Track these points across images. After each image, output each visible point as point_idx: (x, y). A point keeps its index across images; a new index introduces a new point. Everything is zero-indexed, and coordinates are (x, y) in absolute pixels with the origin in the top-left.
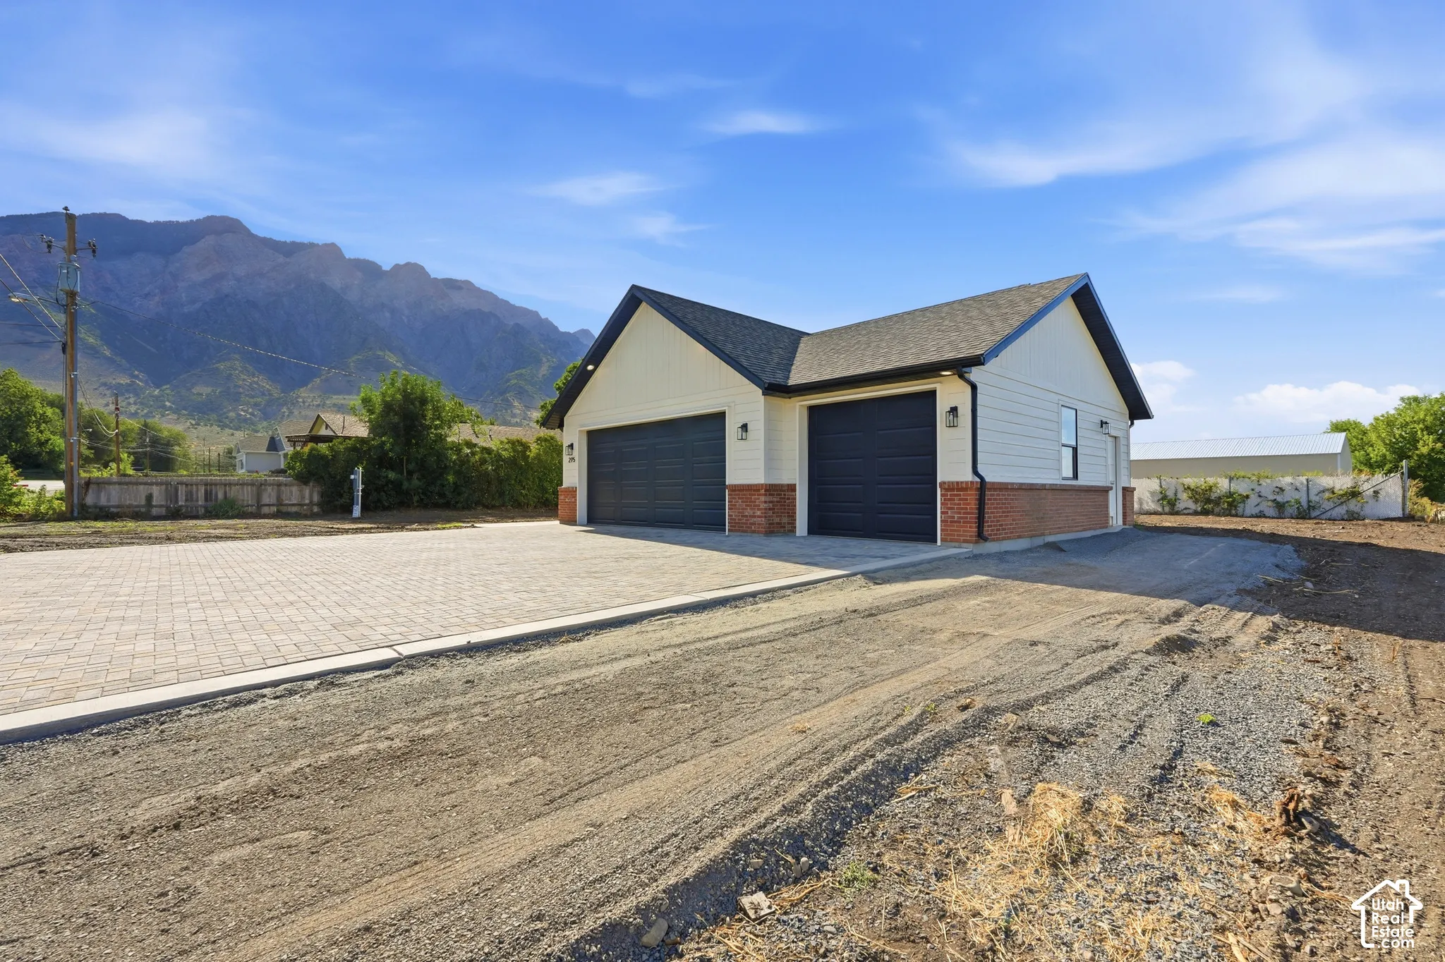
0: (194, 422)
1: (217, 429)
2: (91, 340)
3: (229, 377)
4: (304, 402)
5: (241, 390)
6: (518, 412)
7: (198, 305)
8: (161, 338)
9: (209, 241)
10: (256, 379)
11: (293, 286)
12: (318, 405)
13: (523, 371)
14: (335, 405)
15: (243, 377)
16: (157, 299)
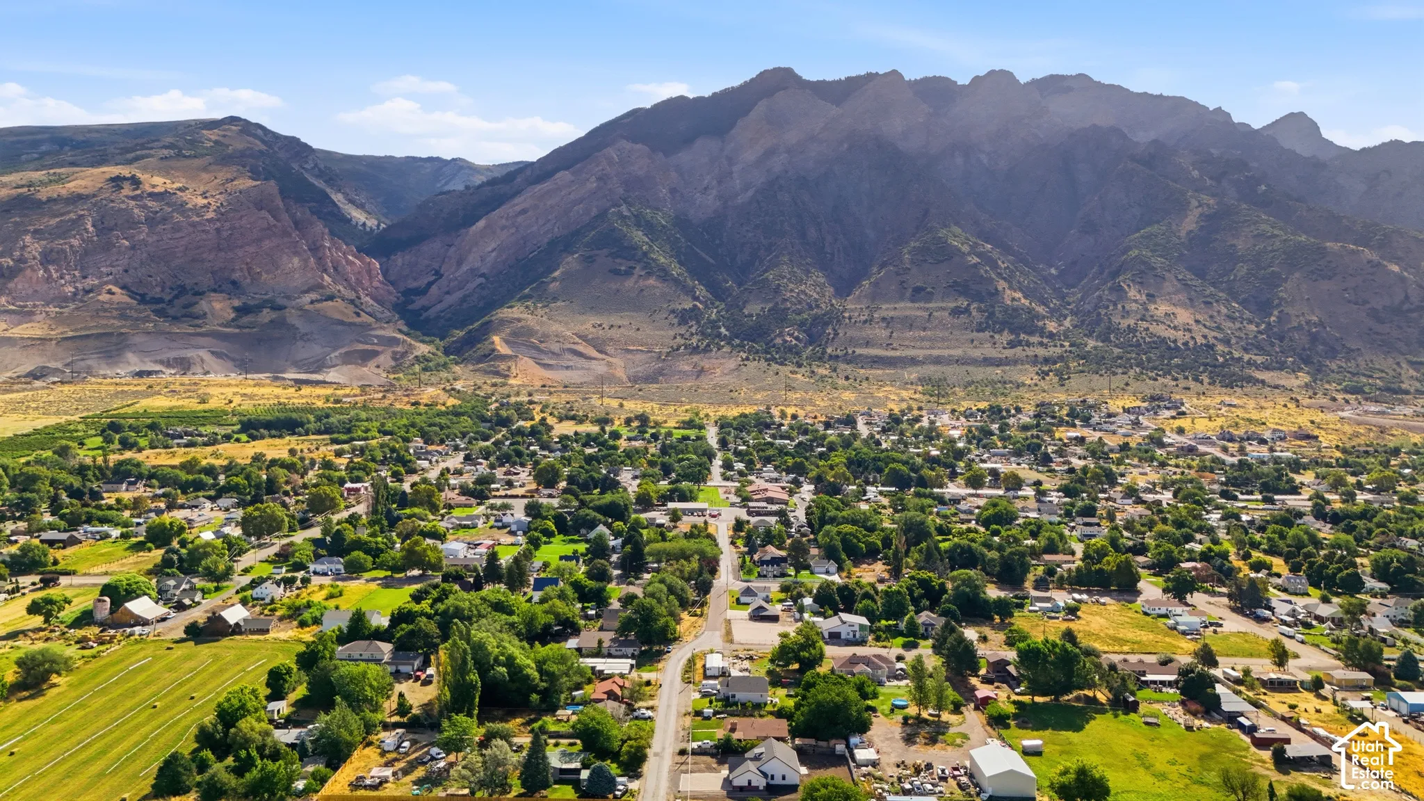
0: (744, 355)
1: (763, 364)
2: (662, 260)
3: (777, 290)
4: (850, 318)
5: (789, 305)
6: (1134, 306)
7: (750, 193)
8: (717, 242)
9: (761, 108)
10: (803, 287)
11: (846, 146)
12: (865, 322)
13: (1154, 229)
14: (884, 319)
15: (791, 286)
16: (714, 192)
